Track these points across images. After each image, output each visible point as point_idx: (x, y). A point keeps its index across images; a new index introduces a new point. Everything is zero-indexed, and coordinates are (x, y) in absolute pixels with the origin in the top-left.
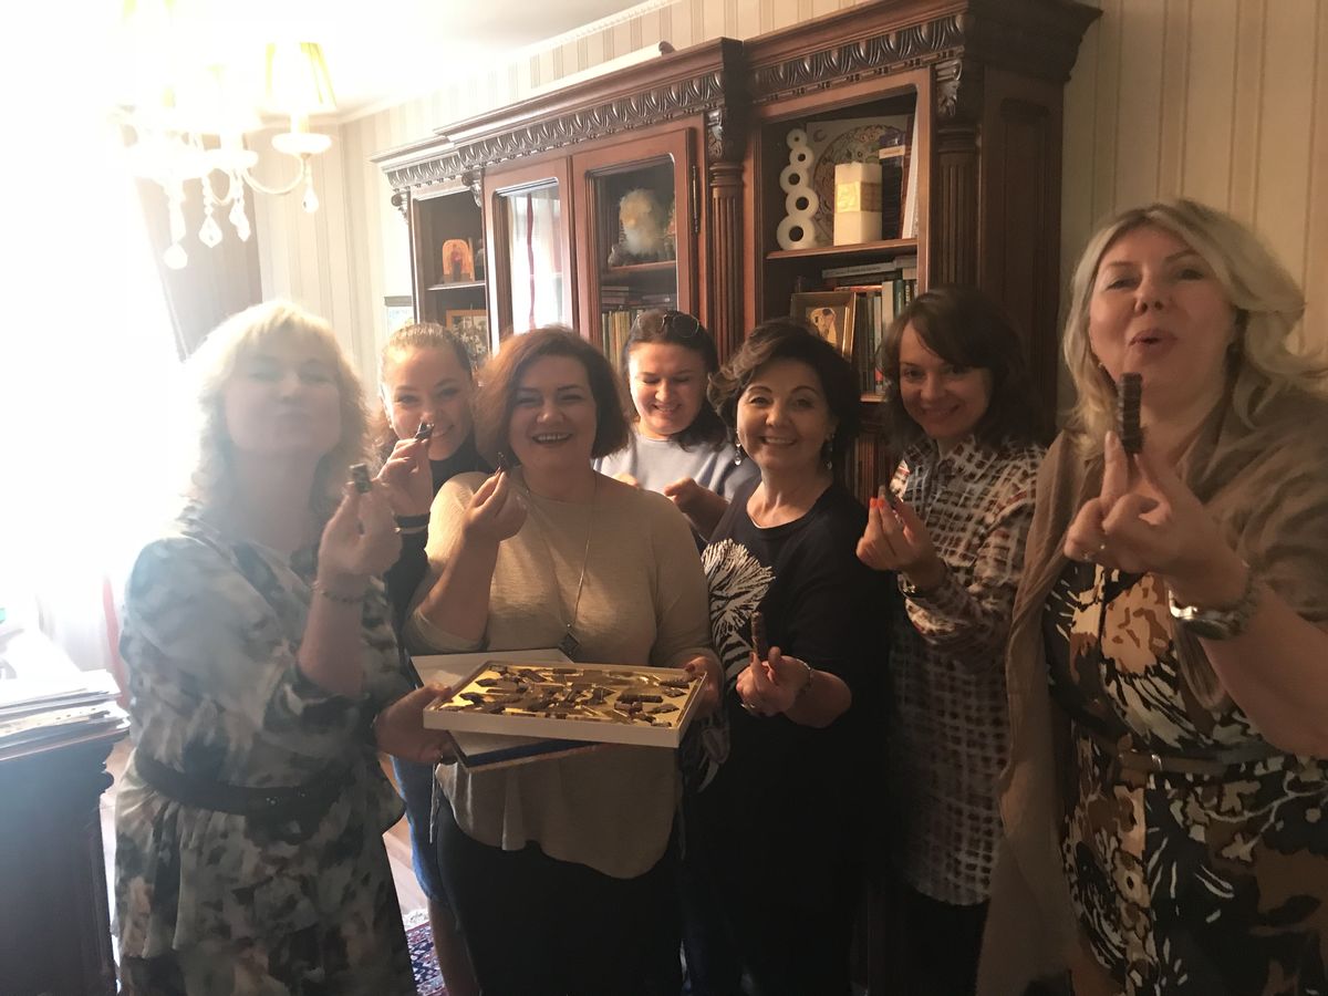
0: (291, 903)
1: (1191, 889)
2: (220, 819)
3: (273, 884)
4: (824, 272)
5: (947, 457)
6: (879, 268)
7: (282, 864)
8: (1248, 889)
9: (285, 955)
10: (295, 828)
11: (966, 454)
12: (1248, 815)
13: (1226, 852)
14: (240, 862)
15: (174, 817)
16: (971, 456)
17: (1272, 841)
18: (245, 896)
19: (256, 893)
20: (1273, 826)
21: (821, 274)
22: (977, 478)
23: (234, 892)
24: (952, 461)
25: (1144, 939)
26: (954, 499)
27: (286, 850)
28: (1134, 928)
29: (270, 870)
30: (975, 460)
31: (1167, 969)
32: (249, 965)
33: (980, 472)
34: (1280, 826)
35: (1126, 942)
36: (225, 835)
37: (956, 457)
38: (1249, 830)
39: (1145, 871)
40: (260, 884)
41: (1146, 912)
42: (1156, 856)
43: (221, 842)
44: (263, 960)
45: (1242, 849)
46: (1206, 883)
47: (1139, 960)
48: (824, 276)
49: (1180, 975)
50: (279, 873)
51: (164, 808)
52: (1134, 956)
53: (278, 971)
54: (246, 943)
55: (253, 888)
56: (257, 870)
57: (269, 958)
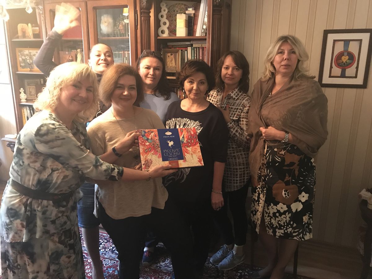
0: (65, 223)
1: (273, 160)
2: (45, 202)
3: (60, 218)
4: (168, 43)
5: (229, 93)
6: (185, 43)
7: (63, 212)
8: (283, 160)
9: (63, 238)
10: (65, 203)
11: (234, 93)
12: (285, 146)
13: (280, 153)
14: (52, 213)
15: (31, 203)
16: (235, 94)
17: (288, 151)
18: (53, 222)
19: (56, 221)
20: (289, 149)
21: (167, 44)
22: (236, 99)
23: (51, 221)
24: (230, 94)
25: (264, 170)
26: (230, 104)
27: (63, 209)
28: (263, 168)
29: (60, 215)
30: (235, 95)
31: (268, 175)
32: (53, 241)
33: (236, 98)
34: (290, 149)
35: (261, 172)
36: (47, 207)
37: (231, 94)
38: (284, 149)
39: (266, 157)
40: (57, 218)
41: (265, 164)
42: (268, 154)
43: (46, 209)
44: (57, 239)
45: (283, 152)
46: (276, 159)
47: (263, 175)
48: (168, 44)
49: (271, 175)
50: (62, 215)
51: (27, 200)
52: (263, 174)
53: (61, 242)
54: (53, 235)
55: (55, 220)
56: (56, 215)
57: (58, 239)
